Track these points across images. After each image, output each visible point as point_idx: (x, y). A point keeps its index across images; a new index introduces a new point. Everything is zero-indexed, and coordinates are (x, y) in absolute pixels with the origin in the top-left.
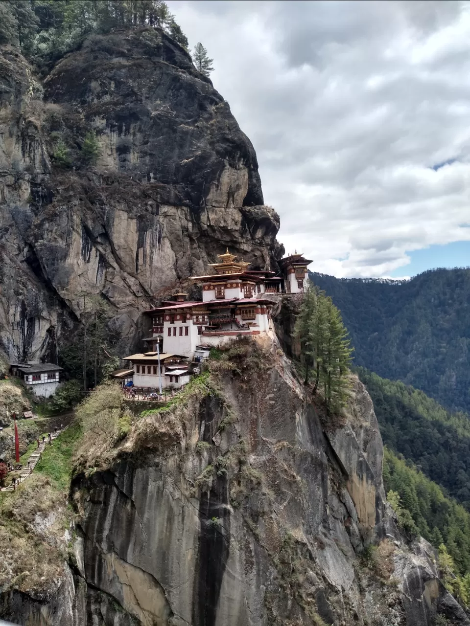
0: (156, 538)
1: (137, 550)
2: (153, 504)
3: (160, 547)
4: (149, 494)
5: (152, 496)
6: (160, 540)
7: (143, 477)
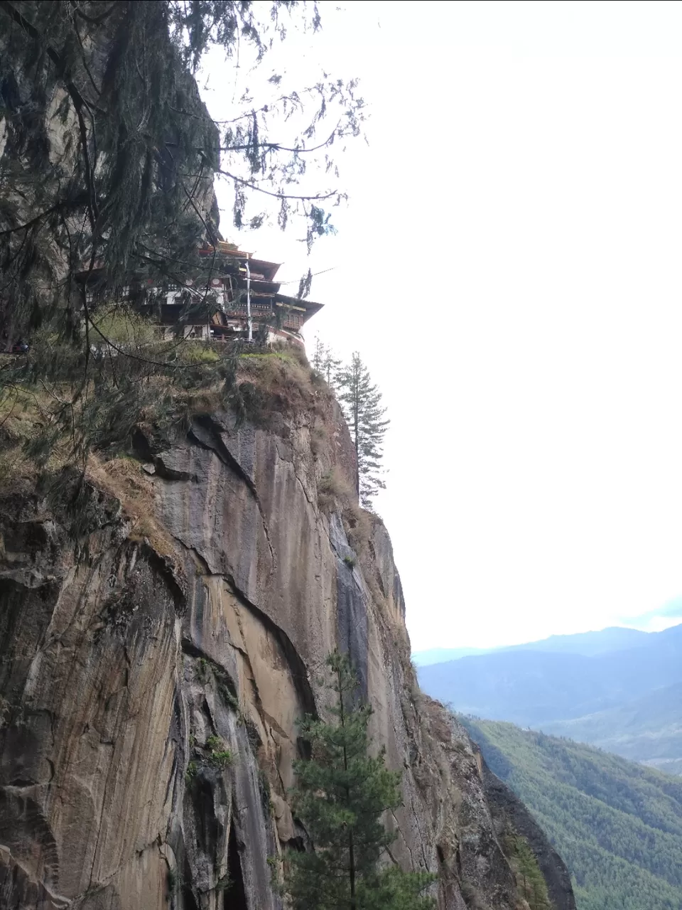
0: (288, 562)
1: (261, 580)
2: (283, 499)
3: (293, 583)
4: (275, 481)
5: (280, 484)
6: (294, 569)
7: (267, 446)
